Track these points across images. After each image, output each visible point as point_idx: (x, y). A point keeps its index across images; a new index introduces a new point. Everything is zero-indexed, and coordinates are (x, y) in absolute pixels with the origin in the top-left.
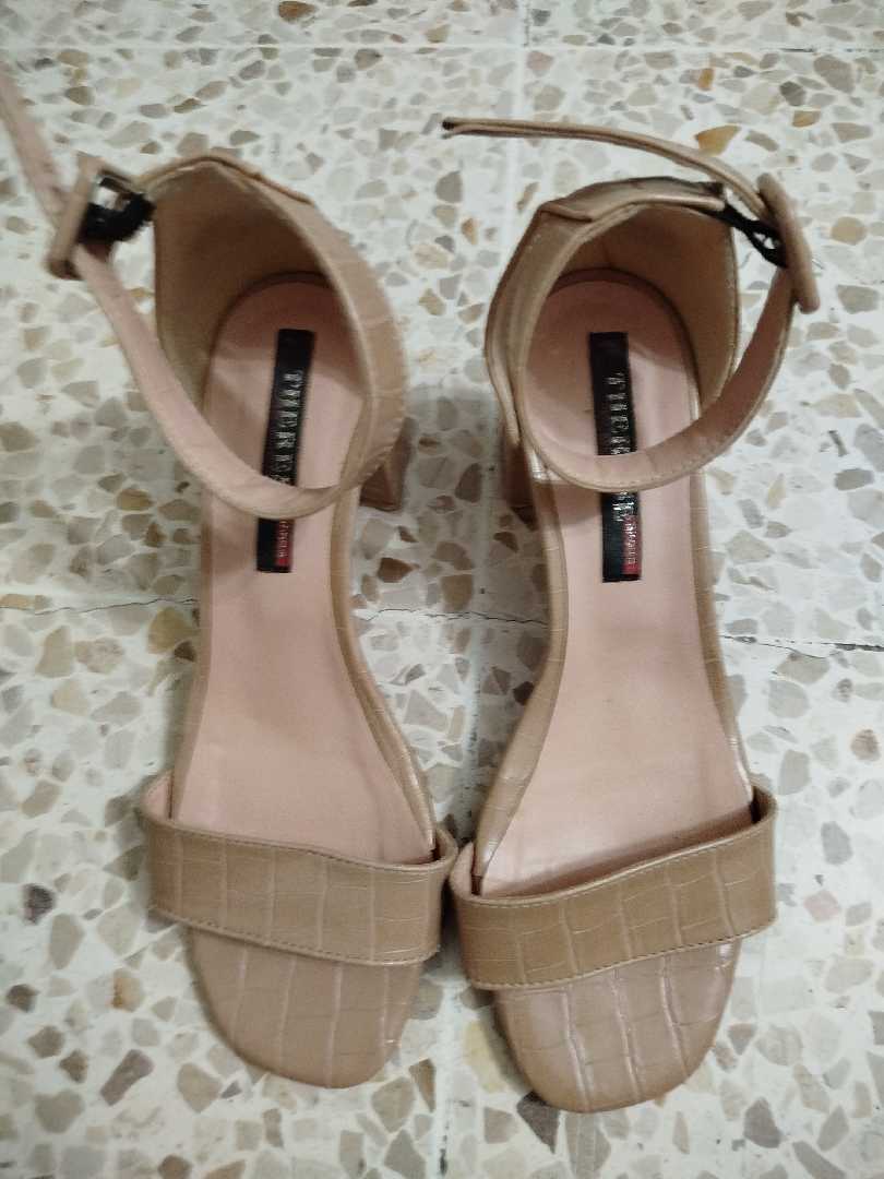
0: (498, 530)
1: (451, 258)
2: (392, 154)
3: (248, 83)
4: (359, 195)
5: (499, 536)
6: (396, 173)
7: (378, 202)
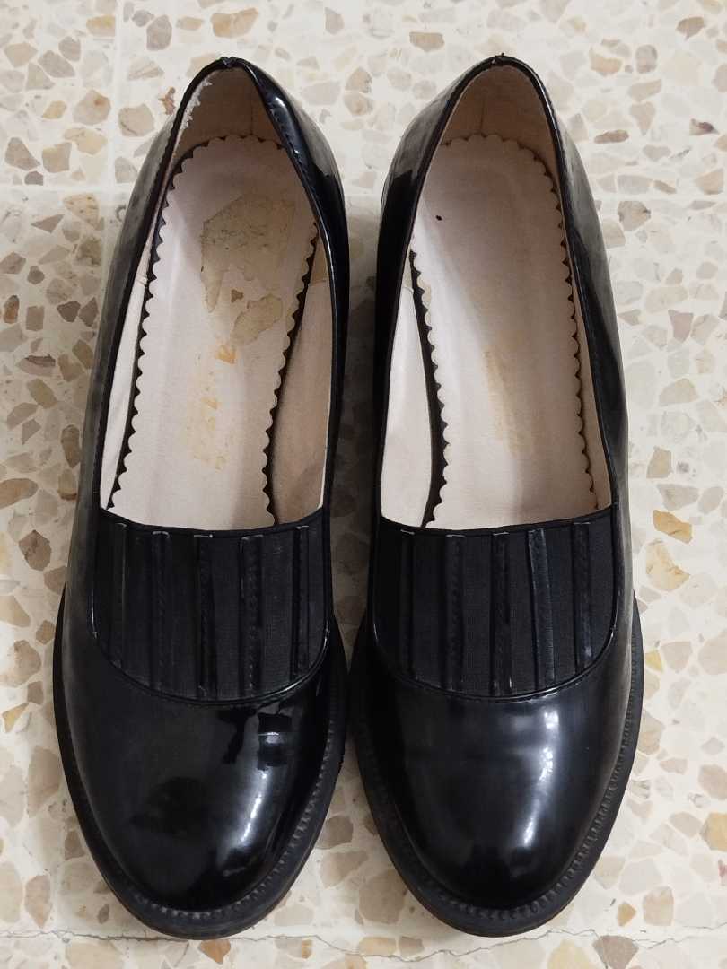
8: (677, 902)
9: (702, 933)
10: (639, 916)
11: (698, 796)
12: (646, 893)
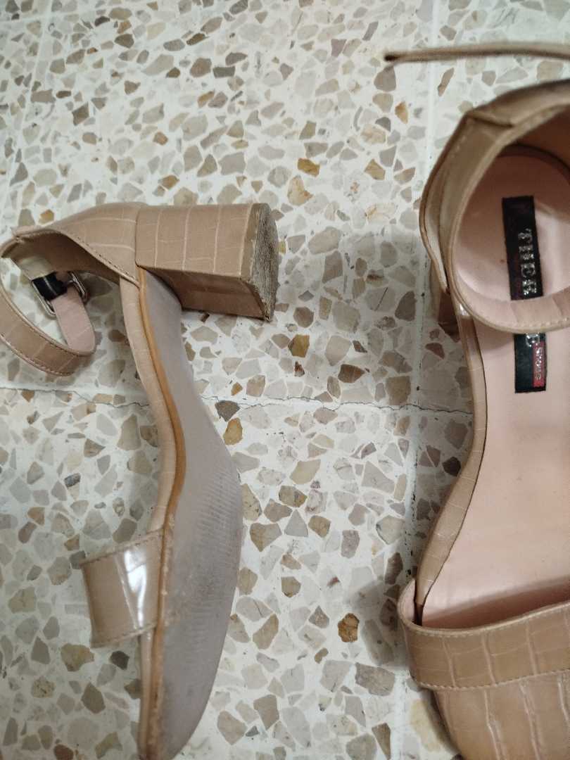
0: (429, 341)
1: (388, 134)
2: (342, 58)
3: (237, 16)
4: (319, 92)
5: (430, 346)
6: (345, 73)
7: (333, 96)
8: (267, 384)
9: (278, 402)
10: (244, 390)
11: (291, 325)
12: (250, 378)
